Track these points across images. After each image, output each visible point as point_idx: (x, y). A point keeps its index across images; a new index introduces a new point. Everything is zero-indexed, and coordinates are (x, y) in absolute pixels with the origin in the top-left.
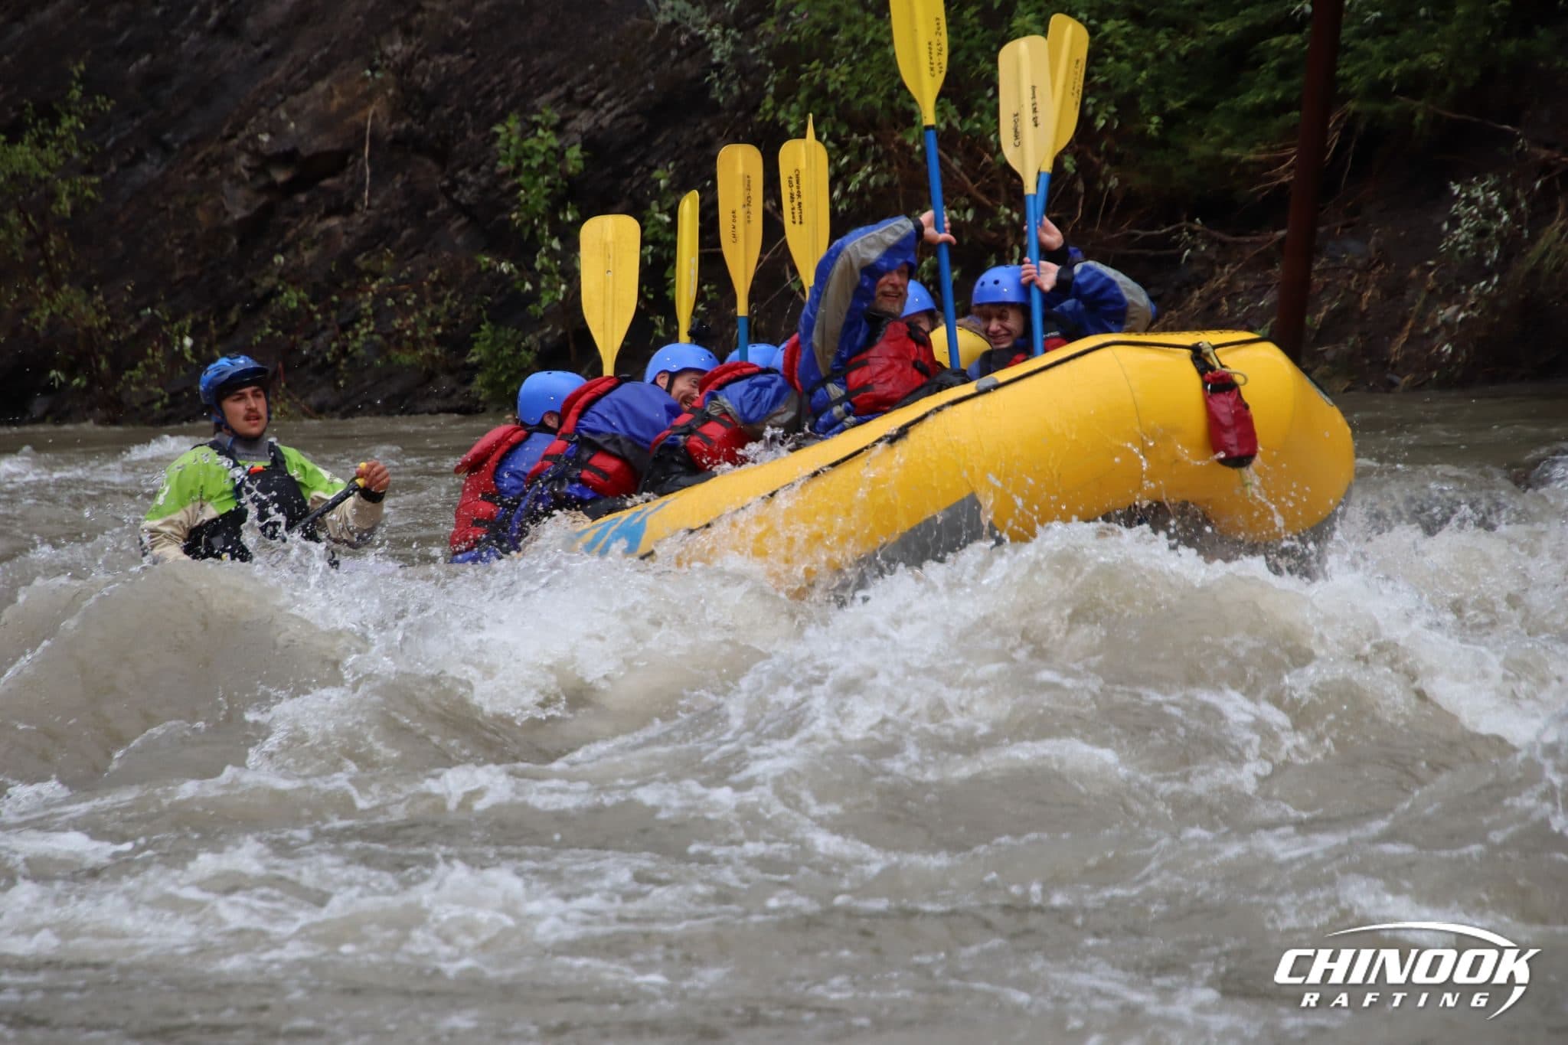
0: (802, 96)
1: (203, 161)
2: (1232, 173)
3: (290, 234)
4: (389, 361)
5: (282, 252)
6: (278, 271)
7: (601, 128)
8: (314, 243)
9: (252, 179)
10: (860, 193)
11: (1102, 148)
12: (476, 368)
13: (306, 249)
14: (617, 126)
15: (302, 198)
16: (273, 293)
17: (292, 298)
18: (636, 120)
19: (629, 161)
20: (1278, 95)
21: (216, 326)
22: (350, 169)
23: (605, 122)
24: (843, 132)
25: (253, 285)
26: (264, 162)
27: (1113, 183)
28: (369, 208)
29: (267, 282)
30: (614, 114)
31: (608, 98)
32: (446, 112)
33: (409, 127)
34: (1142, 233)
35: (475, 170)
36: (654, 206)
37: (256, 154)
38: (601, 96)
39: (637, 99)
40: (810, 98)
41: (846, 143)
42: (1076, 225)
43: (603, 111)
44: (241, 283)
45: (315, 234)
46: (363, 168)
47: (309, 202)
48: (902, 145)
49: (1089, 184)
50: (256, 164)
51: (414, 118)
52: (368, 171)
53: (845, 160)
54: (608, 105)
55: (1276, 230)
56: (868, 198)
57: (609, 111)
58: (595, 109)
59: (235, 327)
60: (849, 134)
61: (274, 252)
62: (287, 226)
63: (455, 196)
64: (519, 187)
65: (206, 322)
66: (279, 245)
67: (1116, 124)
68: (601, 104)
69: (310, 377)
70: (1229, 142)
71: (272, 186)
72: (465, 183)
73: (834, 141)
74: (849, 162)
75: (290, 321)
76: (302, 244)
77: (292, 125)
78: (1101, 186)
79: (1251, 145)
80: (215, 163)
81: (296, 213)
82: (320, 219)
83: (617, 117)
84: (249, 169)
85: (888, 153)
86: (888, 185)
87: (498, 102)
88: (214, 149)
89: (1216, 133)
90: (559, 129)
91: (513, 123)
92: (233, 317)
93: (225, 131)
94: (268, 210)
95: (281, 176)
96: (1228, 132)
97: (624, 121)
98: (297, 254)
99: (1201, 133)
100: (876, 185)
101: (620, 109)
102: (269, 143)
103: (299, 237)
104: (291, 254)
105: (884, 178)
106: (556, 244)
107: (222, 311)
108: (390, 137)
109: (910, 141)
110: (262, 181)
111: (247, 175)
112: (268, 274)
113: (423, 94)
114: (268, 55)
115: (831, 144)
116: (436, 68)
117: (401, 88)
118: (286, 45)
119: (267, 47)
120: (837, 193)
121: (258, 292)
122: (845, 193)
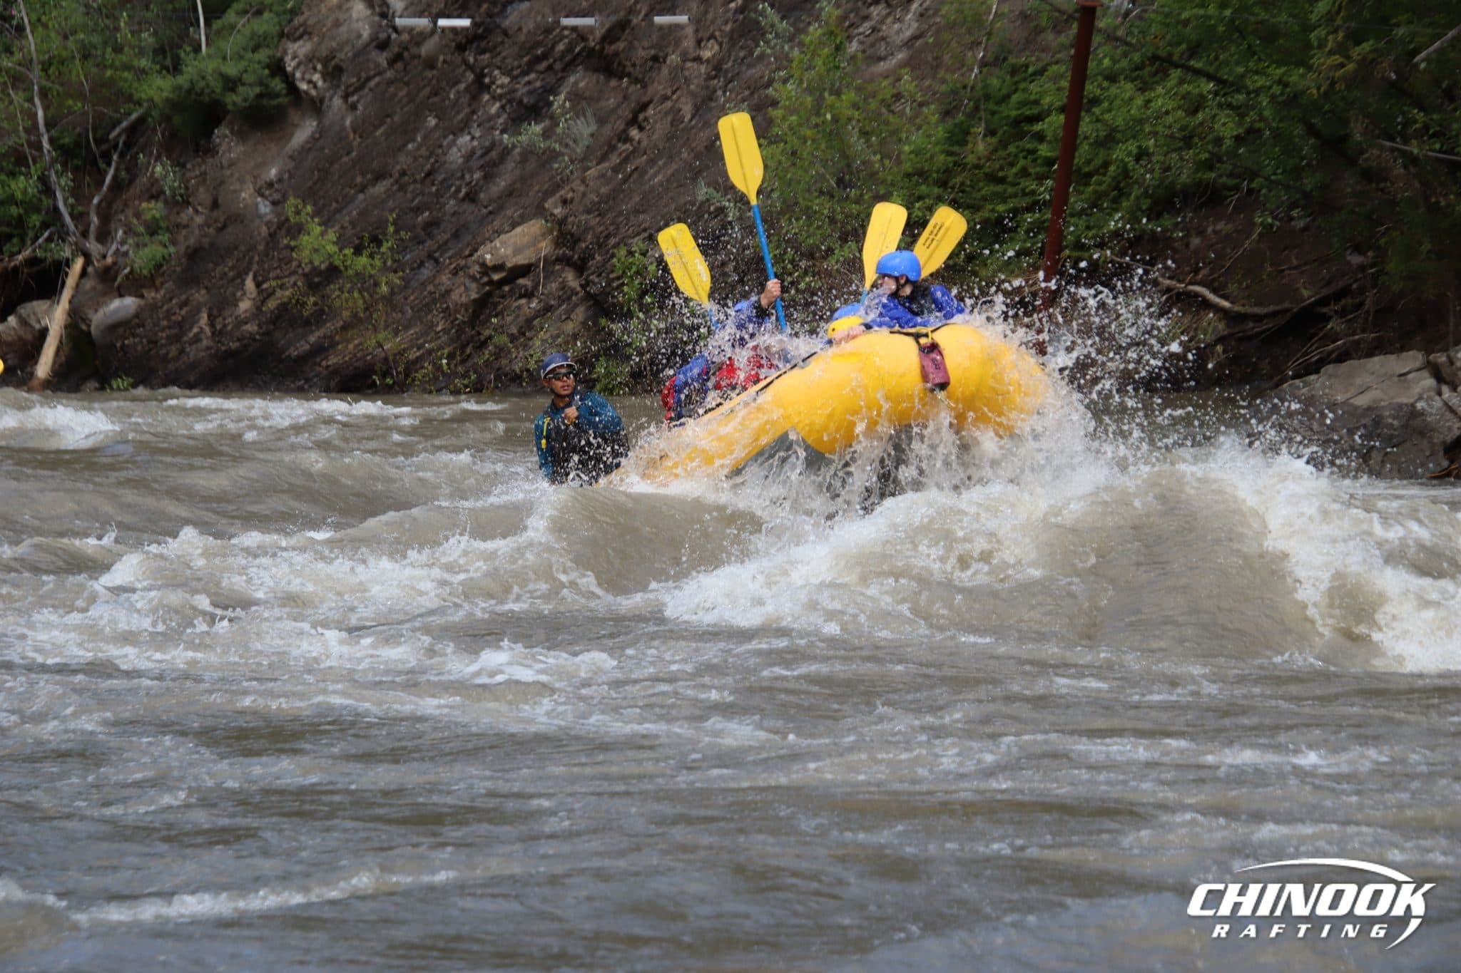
1: (455, 268)
3: (500, 308)
5: (496, 316)
6: (493, 326)
8: (512, 312)
9: (481, 278)
12: (597, 380)
13: (508, 315)
15: (507, 288)
16: (490, 338)
17: (503, 339)
22: (532, 275)
25: (479, 334)
26: (486, 269)
28: (542, 294)
29: (487, 333)
32: (584, 245)
33: (564, 252)
35: (599, 275)
37: (483, 265)
44: (473, 333)
45: (513, 308)
46: (539, 274)
47: (511, 290)
50: (483, 270)
51: (567, 247)
52: (542, 276)
59: (469, 356)
61: (490, 316)
62: (499, 303)
63: (588, 289)
64: (623, 284)
65: (455, 352)
66: (494, 313)
70: (1000, 269)
71: (491, 282)
72: (594, 284)
75: (499, 353)
76: (506, 312)
77: (503, 250)
79: (1013, 272)
80: (461, 269)
81: (503, 297)
82: (516, 300)
84: (479, 273)
87: (612, 241)
88: (463, 262)
90: (644, 254)
91: (622, 252)
92: (468, 351)
93: (467, 253)
94: (489, 294)
95: (496, 277)
98: (503, 318)
99: (986, 265)
102: (490, 259)
103: (504, 309)
104: (500, 318)
106: (641, 315)
107: (463, 348)
108: (554, 257)
110: (485, 279)
111: (478, 276)
112: (488, 328)
113: (572, 235)
114: (491, 213)
115: (789, 266)
116: (580, 221)
117: (560, 231)
118: (501, 208)
119: (490, 208)
120: (793, 292)
121: (482, 338)
122: (797, 290)
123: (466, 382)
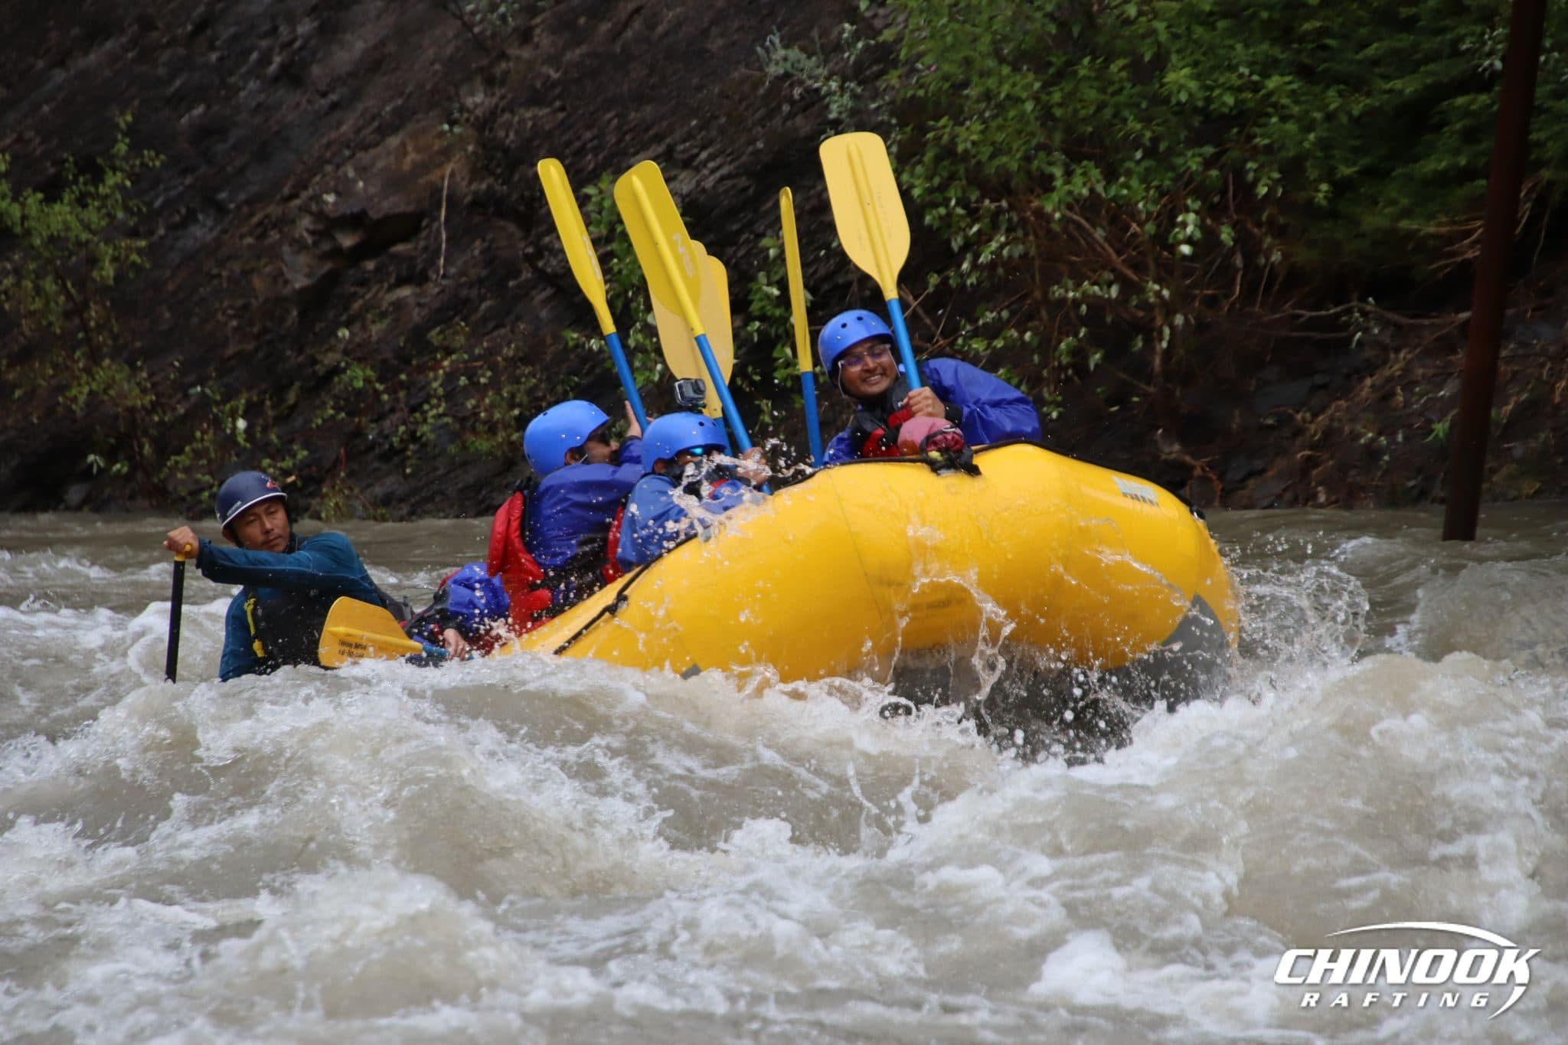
0: (929, 156)
1: (260, 224)
2: (1410, 247)
3: (356, 305)
4: (464, 448)
5: (347, 325)
6: (342, 346)
7: (704, 190)
8: (383, 315)
9: (315, 244)
10: (992, 265)
11: (1264, 218)
13: (373, 322)
14: (721, 190)
15: (370, 265)
16: (336, 371)
17: (358, 376)
18: (743, 182)
19: (735, 227)
20: (1463, 161)
21: (273, 407)
22: (424, 234)
23: (709, 184)
24: (974, 197)
25: (314, 361)
26: (329, 225)
27: (1276, 257)
28: (444, 276)
29: (330, 359)
30: (718, 175)
31: (711, 158)
33: (490, 187)
34: (1308, 314)
36: (762, 277)
37: (320, 216)
38: (704, 155)
39: (744, 158)
40: (938, 159)
41: (977, 210)
42: (1233, 304)
43: (706, 172)
44: (301, 359)
45: (384, 306)
46: (438, 232)
47: (377, 270)
48: (1039, 213)
49: (1249, 258)
50: (320, 227)
51: (497, 177)
52: (444, 236)
53: (975, 228)
54: (711, 165)
55: (1457, 312)
56: (1000, 271)
57: (713, 171)
58: (697, 170)
59: (293, 409)
60: (980, 200)
61: (339, 325)
62: (354, 296)
63: (540, 264)
64: (612, 255)
65: (262, 403)
66: (344, 318)
67: (1280, 191)
68: (705, 163)
69: (376, 465)
70: (1407, 213)
71: (337, 252)
73: (965, 207)
74: (979, 231)
75: (356, 402)
76: (369, 316)
77: (361, 184)
78: (1262, 261)
79: (1430, 217)
80: (274, 226)
81: (363, 283)
82: (391, 288)
83: (722, 179)
84: (312, 233)
85: (1023, 221)
86: (1024, 256)
87: (590, 162)
88: (274, 210)
89: (1393, 202)
92: (291, 397)
93: (286, 191)
94: (332, 279)
95: (347, 241)
96: (1405, 201)
97: (729, 183)
98: (364, 328)
99: (1376, 203)
100: (1010, 257)
101: (724, 171)
102: (335, 204)
103: (367, 308)
104: (357, 326)
105: (1020, 249)
107: (279, 391)
108: (469, 199)
109: (1049, 208)
110: (326, 246)
111: (310, 240)
112: (331, 349)
113: (506, 151)
114: (334, 106)
115: (960, 211)
116: (522, 121)
117: (482, 144)
118: (356, 95)
119: (333, 97)
120: (965, 266)
121: (320, 369)
122: (975, 266)
123: (288, 463)
